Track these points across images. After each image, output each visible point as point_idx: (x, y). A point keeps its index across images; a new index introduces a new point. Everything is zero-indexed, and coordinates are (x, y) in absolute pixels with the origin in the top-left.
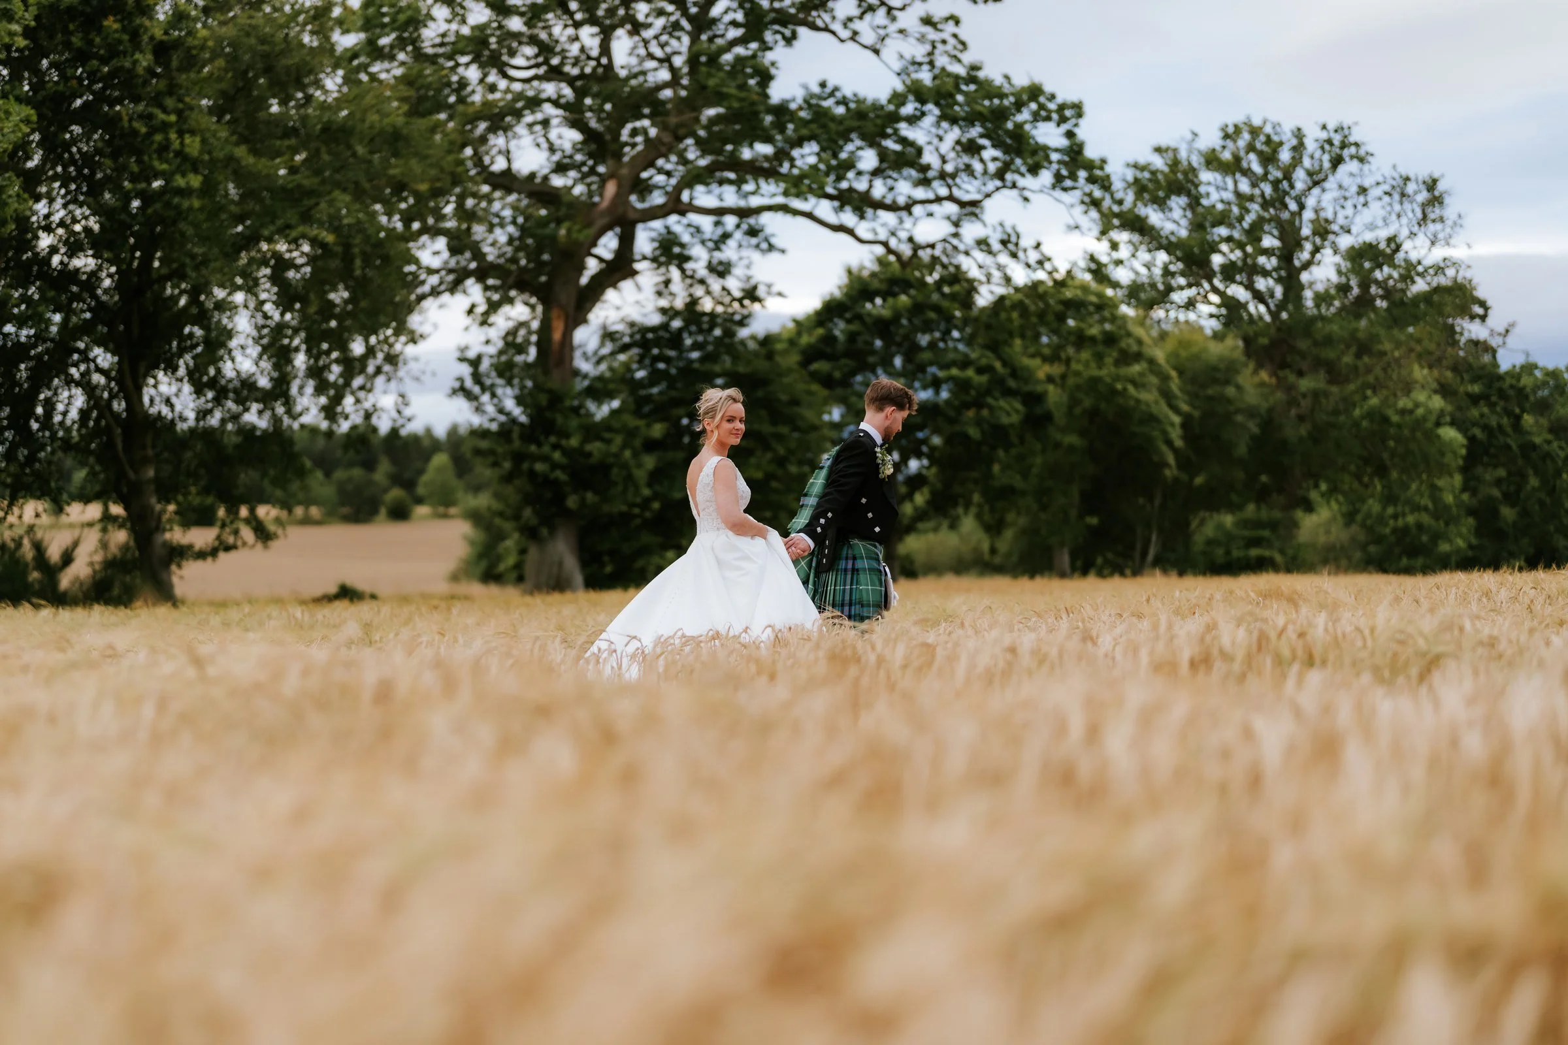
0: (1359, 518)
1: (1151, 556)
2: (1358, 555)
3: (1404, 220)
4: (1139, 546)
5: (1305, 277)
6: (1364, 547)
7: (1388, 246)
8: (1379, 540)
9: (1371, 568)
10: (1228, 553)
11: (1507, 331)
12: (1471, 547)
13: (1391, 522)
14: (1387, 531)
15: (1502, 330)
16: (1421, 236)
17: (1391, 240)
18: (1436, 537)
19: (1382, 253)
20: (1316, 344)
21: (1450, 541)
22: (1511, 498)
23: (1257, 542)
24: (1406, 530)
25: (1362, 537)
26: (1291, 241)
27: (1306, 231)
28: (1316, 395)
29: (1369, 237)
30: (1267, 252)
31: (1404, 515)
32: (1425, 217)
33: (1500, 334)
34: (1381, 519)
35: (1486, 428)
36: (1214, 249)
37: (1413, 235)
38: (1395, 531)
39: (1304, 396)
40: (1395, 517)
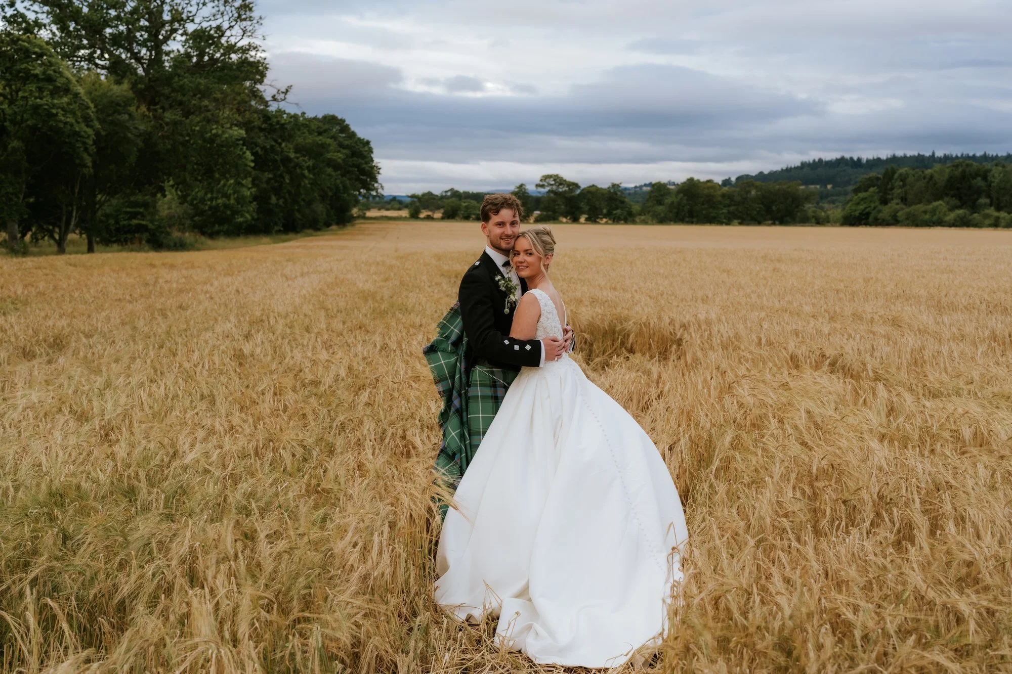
0: (189, 198)
1: (72, 227)
2: (188, 222)
3: (226, 18)
4: (64, 218)
5: (165, 48)
6: (192, 218)
7: (216, 32)
8: (202, 213)
9: (196, 230)
10: (117, 222)
11: (287, 91)
12: (253, 219)
13: (209, 203)
14: (207, 208)
15: (284, 90)
16: (236, 27)
17: (219, 28)
18: (235, 213)
19: (211, 37)
20: (174, 90)
21: (242, 216)
22: (277, 191)
23: (134, 216)
24: (217, 206)
25: (191, 212)
26: (156, 24)
27: (167, 17)
28: (175, 123)
29: (205, 25)
30: (141, 28)
31: (217, 198)
32: (239, 16)
33: (283, 92)
34: (203, 201)
35: (263, 148)
36: (107, 24)
37: (231, 27)
38: (211, 208)
39: (167, 124)
40: (211, 200)
